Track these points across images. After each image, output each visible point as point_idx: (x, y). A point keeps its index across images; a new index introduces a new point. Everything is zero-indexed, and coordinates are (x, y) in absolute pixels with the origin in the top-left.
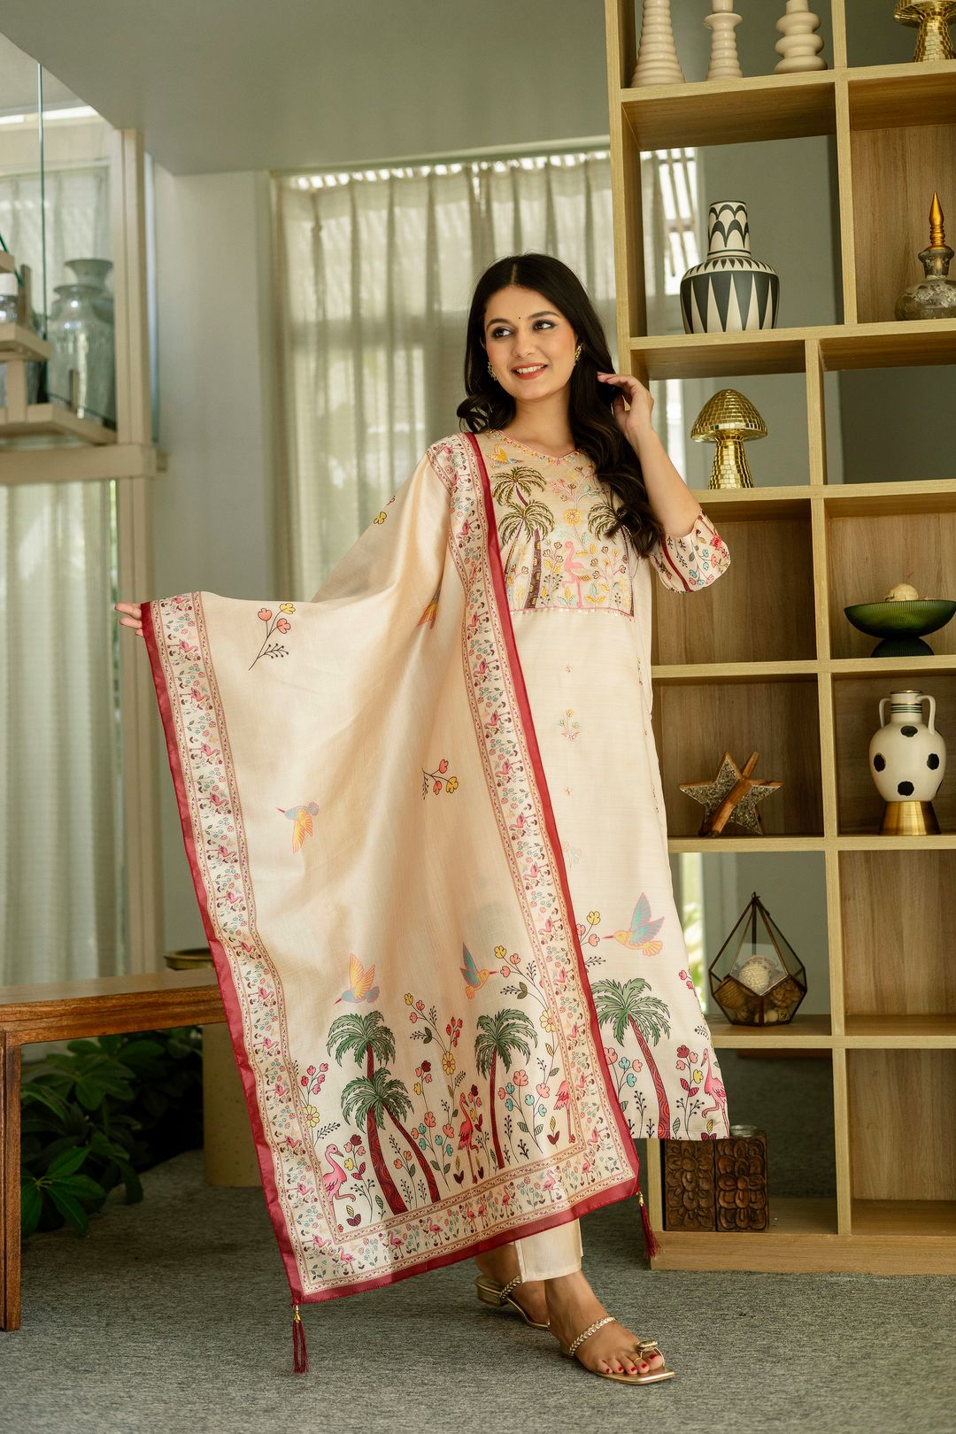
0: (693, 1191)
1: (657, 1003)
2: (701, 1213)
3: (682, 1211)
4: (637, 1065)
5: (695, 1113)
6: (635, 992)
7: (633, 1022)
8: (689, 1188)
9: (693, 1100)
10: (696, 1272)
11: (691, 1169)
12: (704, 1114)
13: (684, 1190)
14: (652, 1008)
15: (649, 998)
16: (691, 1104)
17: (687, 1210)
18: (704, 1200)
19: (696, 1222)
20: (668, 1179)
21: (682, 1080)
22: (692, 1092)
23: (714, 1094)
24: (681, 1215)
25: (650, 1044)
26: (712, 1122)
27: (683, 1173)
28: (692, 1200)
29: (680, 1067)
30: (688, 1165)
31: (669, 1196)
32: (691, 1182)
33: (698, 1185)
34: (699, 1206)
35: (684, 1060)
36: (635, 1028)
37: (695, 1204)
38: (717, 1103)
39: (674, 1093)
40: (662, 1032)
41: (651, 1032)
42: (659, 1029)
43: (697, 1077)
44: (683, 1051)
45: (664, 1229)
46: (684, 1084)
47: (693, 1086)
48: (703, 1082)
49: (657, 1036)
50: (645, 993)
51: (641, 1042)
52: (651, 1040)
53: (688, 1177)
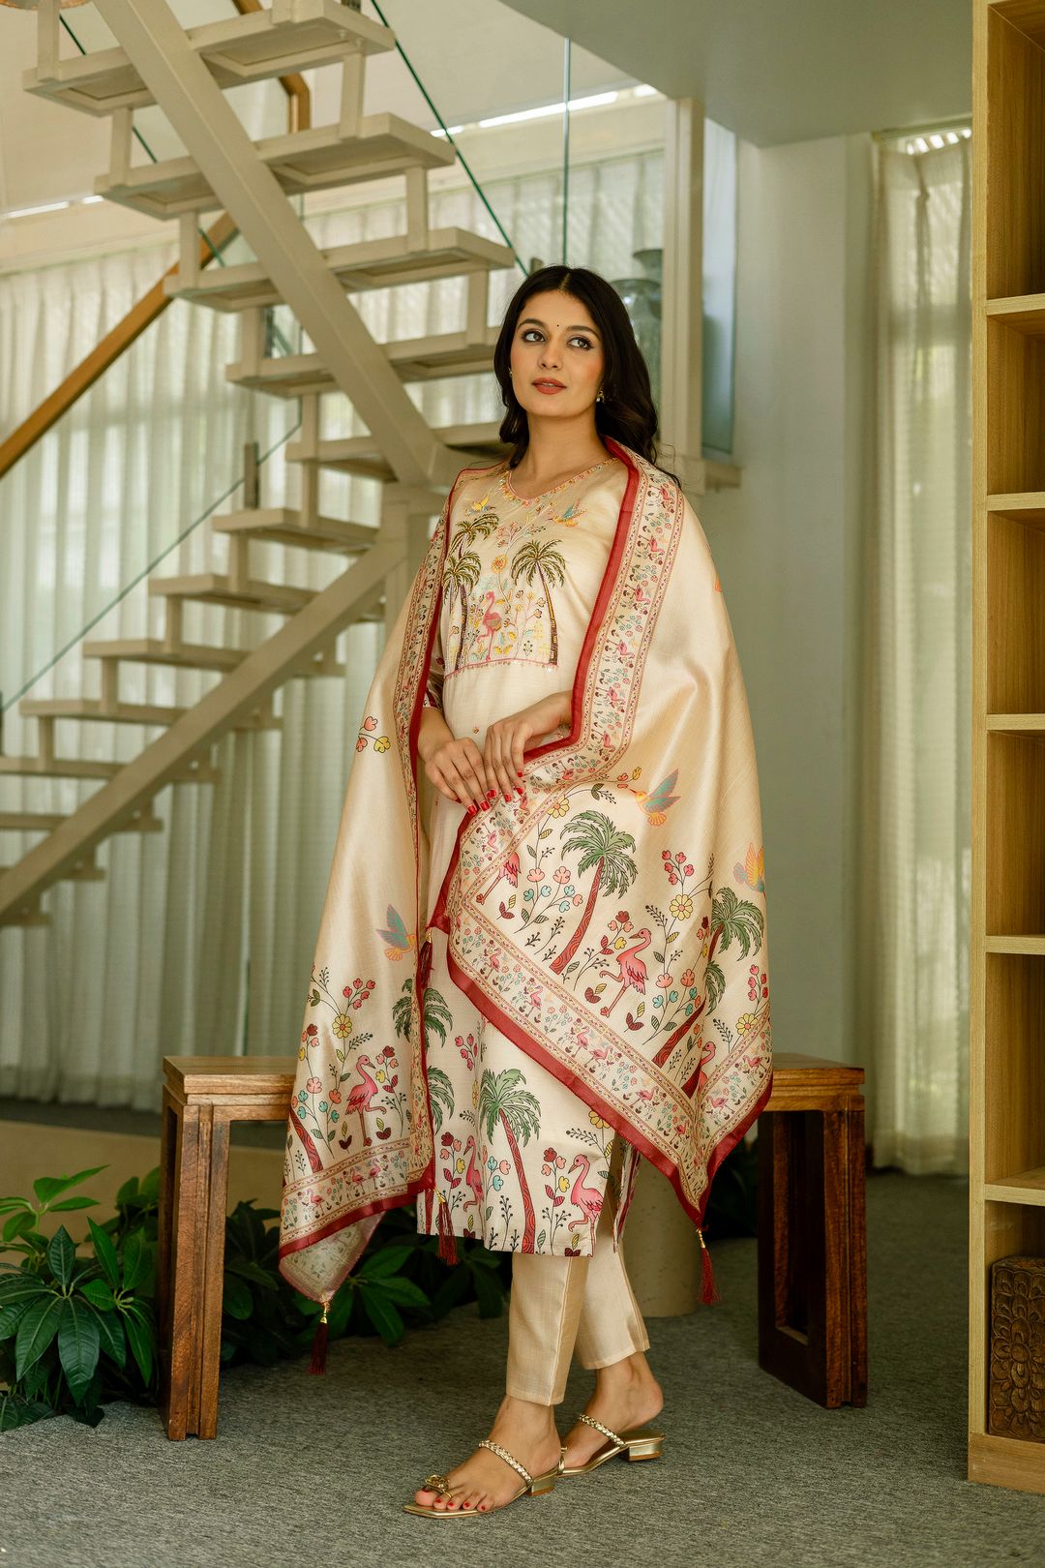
0: (1024, 1387)
1: (531, 1098)
2: (1034, 1419)
3: (1009, 1411)
4: (504, 1167)
5: (562, 1225)
6: (509, 1084)
7: (504, 1117)
8: (1019, 1383)
9: (558, 1210)
10: (1019, 1493)
11: (1023, 1360)
12: (571, 1227)
13: (1013, 1386)
14: (526, 1104)
15: (523, 1092)
16: (557, 1215)
17: (1015, 1411)
18: (1037, 1402)
19: (1026, 1427)
20: (994, 1369)
21: (547, 1187)
22: (558, 1201)
23: (582, 1205)
24: (1009, 1417)
25: (520, 1144)
26: (578, 1237)
27: (1012, 1363)
28: (1023, 1400)
29: (546, 1172)
30: (1020, 1355)
31: (994, 1390)
32: (1022, 1376)
33: (1030, 1382)
34: (1030, 1408)
35: (550, 1164)
36: (506, 1124)
37: (1026, 1405)
38: (586, 1216)
39: (540, 1201)
40: (532, 1132)
41: (522, 1130)
42: (530, 1127)
43: (563, 1184)
44: (550, 1155)
45: (987, 1430)
46: (549, 1191)
47: (558, 1194)
48: (570, 1191)
49: (527, 1135)
50: (520, 1087)
51: (512, 1141)
52: (522, 1140)
53: (1019, 1369)
